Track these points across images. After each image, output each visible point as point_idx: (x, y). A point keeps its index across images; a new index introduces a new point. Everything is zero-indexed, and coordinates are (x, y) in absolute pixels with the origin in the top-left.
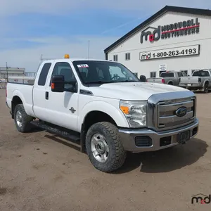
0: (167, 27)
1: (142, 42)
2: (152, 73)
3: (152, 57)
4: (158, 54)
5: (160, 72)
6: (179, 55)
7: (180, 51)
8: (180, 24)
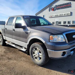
3: (53, 16)
4: (55, 15)
5: (56, 22)
6: (63, 16)
7: (64, 14)
8: (64, 4)
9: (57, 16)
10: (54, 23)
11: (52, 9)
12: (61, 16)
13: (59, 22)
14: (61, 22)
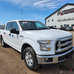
0: (67, 10)
1: (58, 15)
2: (61, 25)
3: (61, 20)
4: (64, 19)
5: (64, 25)
6: (71, 19)
7: (72, 18)
8: (72, 9)
9: (65, 20)
10: (62, 25)
11: (60, 14)
12: (69, 19)
13: (67, 25)
14: (69, 25)
